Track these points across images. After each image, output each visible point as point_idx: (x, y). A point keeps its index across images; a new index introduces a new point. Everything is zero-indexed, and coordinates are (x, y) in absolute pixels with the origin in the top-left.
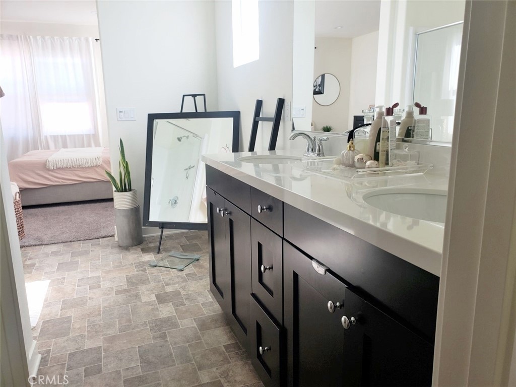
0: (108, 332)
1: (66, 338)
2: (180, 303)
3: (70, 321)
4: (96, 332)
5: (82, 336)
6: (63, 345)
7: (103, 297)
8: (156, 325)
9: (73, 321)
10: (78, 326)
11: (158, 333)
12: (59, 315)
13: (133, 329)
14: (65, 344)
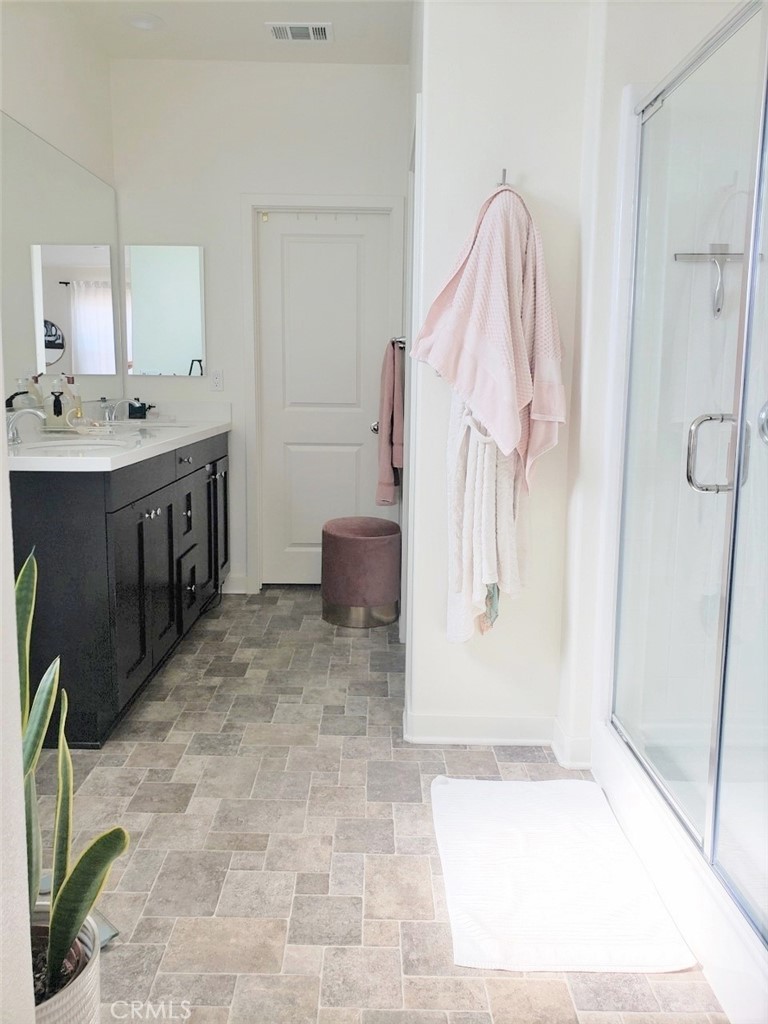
0: (306, 752)
1: (373, 759)
2: (155, 777)
3: (371, 788)
4: (325, 757)
5: (347, 755)
6: (376, 749)
7: (300, 836)
8: (227, 745)
9: (365, 787)
10: (354, 774)
11: (231, 733)
12: (394, 809)
13: (265, 748)
14: (373, 750)
